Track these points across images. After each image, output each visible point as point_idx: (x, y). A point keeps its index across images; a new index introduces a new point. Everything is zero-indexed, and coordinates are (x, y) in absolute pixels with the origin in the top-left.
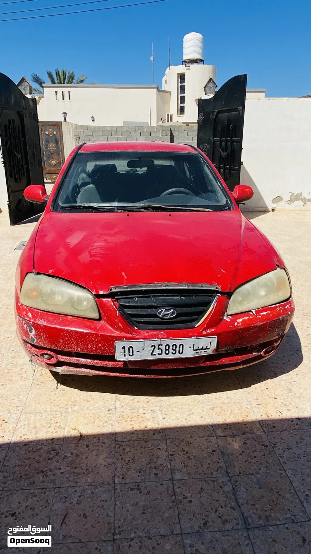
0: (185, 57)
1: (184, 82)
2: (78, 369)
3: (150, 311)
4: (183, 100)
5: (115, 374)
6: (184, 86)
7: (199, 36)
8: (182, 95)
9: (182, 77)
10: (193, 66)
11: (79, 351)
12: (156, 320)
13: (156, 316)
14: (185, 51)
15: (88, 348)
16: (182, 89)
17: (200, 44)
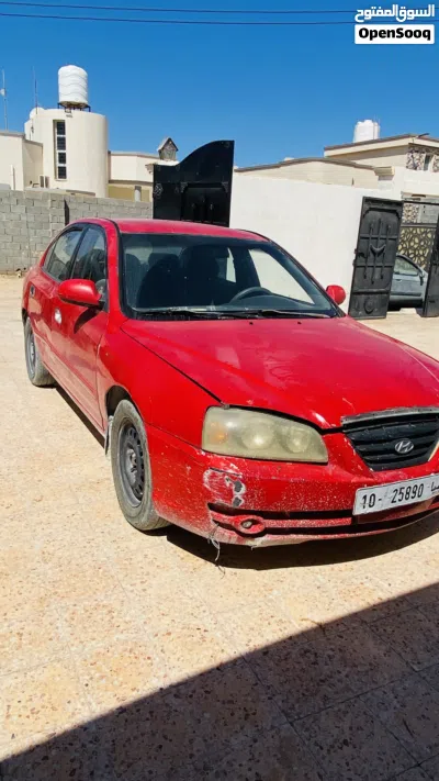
0: (63, 98)
1: (64, 133)
2: (286, 537)
3: (386, 445)
4: (62, 158)
5: (332, 537)
6: (64, 139)
7: (80, 72)
8: (62, 151)
9: (60, 126)
10: (76, 113)
11: (306, 508)
12: (392, 456)
13: (394, 451)
14: (61, 90)
15: (318, 503)
16: (61, 143)
17: (84, 84)
